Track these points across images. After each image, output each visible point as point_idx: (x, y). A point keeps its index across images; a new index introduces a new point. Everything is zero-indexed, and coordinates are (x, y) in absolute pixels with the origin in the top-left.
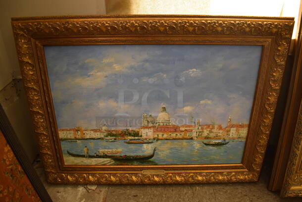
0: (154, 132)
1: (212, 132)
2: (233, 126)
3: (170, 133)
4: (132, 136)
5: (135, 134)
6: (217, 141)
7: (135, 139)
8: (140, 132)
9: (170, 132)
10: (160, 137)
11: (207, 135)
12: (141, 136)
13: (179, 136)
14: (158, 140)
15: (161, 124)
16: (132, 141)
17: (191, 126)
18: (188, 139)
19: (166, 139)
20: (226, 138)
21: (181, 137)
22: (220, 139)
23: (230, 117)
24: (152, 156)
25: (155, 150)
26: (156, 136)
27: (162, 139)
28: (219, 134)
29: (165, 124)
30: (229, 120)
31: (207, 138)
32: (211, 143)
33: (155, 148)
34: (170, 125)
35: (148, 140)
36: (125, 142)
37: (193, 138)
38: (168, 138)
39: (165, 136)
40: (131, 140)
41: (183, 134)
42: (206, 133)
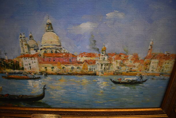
0: (40, 63)
1: (124, 65)
2: (154, 57)
3: (63, 66)
4: (11, 68)
5: (14, 65)
6: (131, 79)
7: (15, 73)
8: (20, 63)
9: (63, 63)
10: (49, 70)
11: (117, 69)
12: (23, 69)
13: (76, 70)
14: (47, 74)
15: (49, 51)
16: (13, 76)
17: (94, 55)
18: (89, 75)
19: (59, 74)
20: (143, 74)
21: (79, 71)
22: (135, 75)
23: (151, 43)
24: (42, 96)
25: (44, 89)
26: (43, 69)
27: (52, 74)
28: (134, 69)
29: (54, 51)
30: (150, 47)
31: (116, 73)
32: (122, 81)
33: (45, 86)
34: (61, 53)
35: (33, 74)
36: (3, 76)
37: (97, 73)
38: (60, 72)
39: (56, 69)
40: (10, 73)
41: (81, 67)
42: (115, 66)
